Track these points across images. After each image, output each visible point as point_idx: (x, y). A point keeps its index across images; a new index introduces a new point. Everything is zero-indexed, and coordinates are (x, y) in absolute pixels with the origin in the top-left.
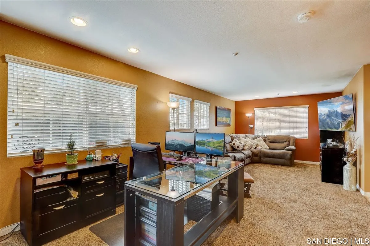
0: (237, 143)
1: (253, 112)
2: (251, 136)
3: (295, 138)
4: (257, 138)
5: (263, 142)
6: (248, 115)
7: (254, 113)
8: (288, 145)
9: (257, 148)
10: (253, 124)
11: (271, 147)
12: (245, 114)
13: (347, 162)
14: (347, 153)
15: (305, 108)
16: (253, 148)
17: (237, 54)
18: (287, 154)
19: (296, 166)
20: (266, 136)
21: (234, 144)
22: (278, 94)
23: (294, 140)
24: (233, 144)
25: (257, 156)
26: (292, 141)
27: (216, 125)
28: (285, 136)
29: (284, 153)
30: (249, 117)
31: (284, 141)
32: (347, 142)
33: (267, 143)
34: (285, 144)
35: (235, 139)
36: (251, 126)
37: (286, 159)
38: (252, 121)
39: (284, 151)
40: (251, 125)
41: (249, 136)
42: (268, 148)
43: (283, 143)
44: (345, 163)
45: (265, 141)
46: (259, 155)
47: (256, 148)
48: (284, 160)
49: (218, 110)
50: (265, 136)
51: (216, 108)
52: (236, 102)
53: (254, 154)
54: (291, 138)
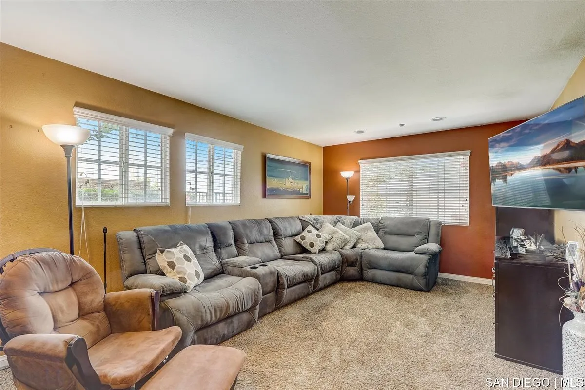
0: (310, 236)
1: (356, 169)
2: (349, 219)
3: (440, 223)
4: (361, 224)
5: (373, 234)
6: (347, 174)
7: (358, 171)
8: (426, 240)
9: (359, 246)
10: (356, 193)
11: (389, 245)
15: (462, 157)
16: (347, 247)
18: (419, 262)
20: (382, 219)
21: (303, 238)
22: (402, 125)
23: (438, 228)
24: (300, 240)
25: (355, 266)
26: (433, 231)
27: (264, 196)
29: (412, 259)
30: (347, 179)
31: (415, 230)
32: (570, 244)
33: (381, 234)
34: (418, 238)
35: (310, 227)
36: (351, 198)
37: (415, 275)
38: (354, 188)
39: (412, 254)
41: (345, 219)
42: (383, 246)
43: (415, 235)
45: (377, 231)
46: (359, 262)
47: (354, 247)
48: (411, 277)
49: (268, 163)
50: (378, 219)
51: (265, 158)
52: (324, 147)
53: (346, 262)
54: (431, 223)
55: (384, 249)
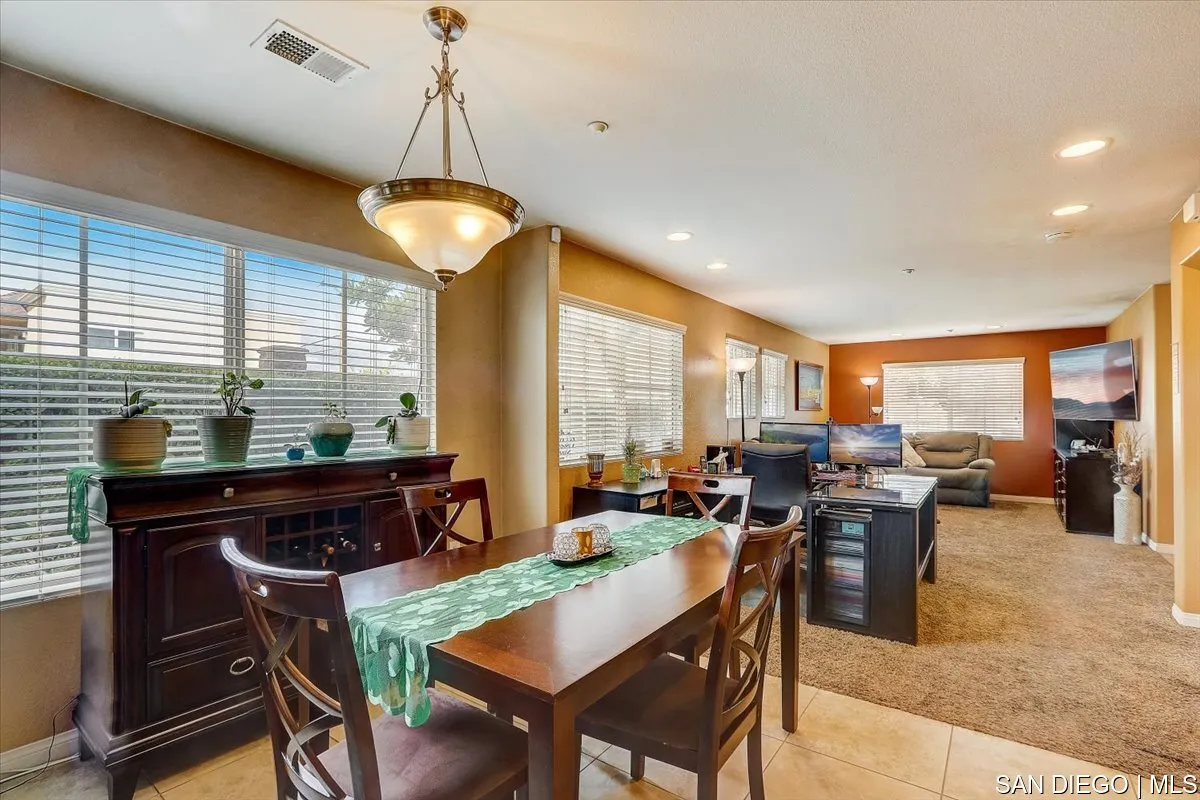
1: (877, 374)
3: (991, 438)
5: (909, 450)
6: (869, 381)
7: (881, 377)
8: (976, 456)
10: (881, 405)
11: (931, 463)
12: (857, 378)
13: (1121, 486)
14: (1122, 467)
15: (1015, 365)
17: (910, 271)
18: (976, 477)
19: (996, 507)
20: (917, 435)
22: (950, 331)
23: (989, 443)
26: (983, 446)
27: (797, 408)
28: (966, 435)
29: (970, 475)
30: (869, 387)
31: (963, 446)
32: (1120, 445)
33: (919, 451)
34: (966, 455)
36: (876, 410)
37: (973, 490)
38: (876, 396)
39: (967, 469)
40: (877, 408)
42: (924, 464)
43: (961, 451)
44: (1117, 489)
45: (915, 448)
48: (967, 492)
49: (801, 371)
50: (912, 434)
51: (797, 364)
52: (831, 346)
54: (980, 438)
55: (927, 467)
